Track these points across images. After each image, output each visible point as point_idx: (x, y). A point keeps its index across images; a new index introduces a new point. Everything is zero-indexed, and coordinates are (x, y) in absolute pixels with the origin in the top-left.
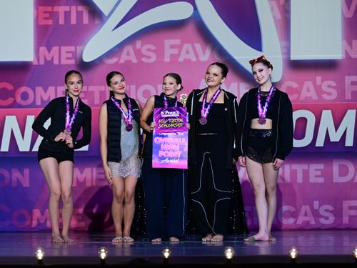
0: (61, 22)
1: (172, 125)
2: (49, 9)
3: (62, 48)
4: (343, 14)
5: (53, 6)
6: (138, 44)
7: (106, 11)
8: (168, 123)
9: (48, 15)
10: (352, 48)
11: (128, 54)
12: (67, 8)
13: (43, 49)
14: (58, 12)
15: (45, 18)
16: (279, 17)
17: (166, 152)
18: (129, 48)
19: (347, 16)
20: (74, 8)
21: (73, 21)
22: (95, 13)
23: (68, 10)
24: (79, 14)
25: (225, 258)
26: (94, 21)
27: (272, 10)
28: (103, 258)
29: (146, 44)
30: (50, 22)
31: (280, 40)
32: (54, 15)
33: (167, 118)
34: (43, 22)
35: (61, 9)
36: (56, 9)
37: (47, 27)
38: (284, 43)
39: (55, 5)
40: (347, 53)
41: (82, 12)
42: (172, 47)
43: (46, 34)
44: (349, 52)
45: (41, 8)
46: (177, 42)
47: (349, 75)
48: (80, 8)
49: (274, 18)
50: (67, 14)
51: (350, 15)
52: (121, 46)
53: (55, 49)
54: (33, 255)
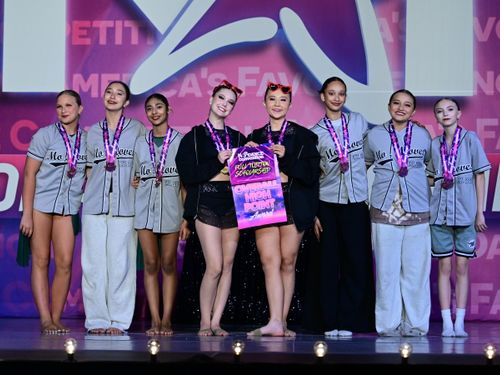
0: (103, 41)
1: (255, 171)
2: (87, 24)
3: (103, 76)
4: (475, 37)
5: (92, 21)
6: (204, 72)
7: (161, 28)
8: (249, 168)
9: (85, 32)
10: (486, 81)
11: (190, 85)
12: (110, 24)
13: (77, 77)
14: (98, 29)
15: (81, 37)
16: (391, 39)
17: (253, 204)
18: (191, 78)
19: (480, 40)
20: (119, 23)
21: (119, 40)
22: (147, 30)
23: (112, 25)
24: (127, 32)
25: (315, 355)
26: (146, 42)
27: (381, 30)
28: (154, 353)
29: (214, 72)
30: (88, 41)
31: (392, 70)
32: (92, 33)
33: (247, 162)
34: (78, 42)
35: (103, 25)
36: (96, 24)
37: (83, 48)
38: (397, 74)
39: (94, 19)
40: (479, 89)
41: (130, 28)
42: (249, 76)
43: (81, 57)
44: (483, 87)
45: (75, 22)
46: (255, 70)
47: (482, 117)
48: (128, 24)
49: (384, 40)
50: (111, 32)
51: (485, 38)
52: (181, 75)
53: (94, 77)
54: (62, 348)
